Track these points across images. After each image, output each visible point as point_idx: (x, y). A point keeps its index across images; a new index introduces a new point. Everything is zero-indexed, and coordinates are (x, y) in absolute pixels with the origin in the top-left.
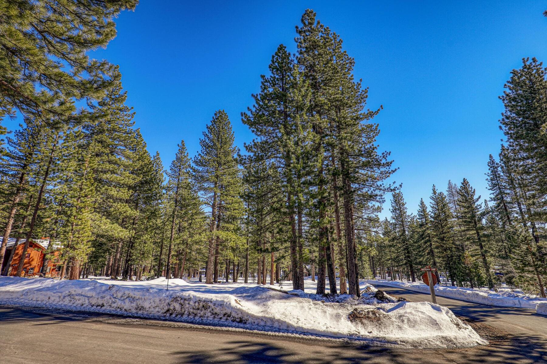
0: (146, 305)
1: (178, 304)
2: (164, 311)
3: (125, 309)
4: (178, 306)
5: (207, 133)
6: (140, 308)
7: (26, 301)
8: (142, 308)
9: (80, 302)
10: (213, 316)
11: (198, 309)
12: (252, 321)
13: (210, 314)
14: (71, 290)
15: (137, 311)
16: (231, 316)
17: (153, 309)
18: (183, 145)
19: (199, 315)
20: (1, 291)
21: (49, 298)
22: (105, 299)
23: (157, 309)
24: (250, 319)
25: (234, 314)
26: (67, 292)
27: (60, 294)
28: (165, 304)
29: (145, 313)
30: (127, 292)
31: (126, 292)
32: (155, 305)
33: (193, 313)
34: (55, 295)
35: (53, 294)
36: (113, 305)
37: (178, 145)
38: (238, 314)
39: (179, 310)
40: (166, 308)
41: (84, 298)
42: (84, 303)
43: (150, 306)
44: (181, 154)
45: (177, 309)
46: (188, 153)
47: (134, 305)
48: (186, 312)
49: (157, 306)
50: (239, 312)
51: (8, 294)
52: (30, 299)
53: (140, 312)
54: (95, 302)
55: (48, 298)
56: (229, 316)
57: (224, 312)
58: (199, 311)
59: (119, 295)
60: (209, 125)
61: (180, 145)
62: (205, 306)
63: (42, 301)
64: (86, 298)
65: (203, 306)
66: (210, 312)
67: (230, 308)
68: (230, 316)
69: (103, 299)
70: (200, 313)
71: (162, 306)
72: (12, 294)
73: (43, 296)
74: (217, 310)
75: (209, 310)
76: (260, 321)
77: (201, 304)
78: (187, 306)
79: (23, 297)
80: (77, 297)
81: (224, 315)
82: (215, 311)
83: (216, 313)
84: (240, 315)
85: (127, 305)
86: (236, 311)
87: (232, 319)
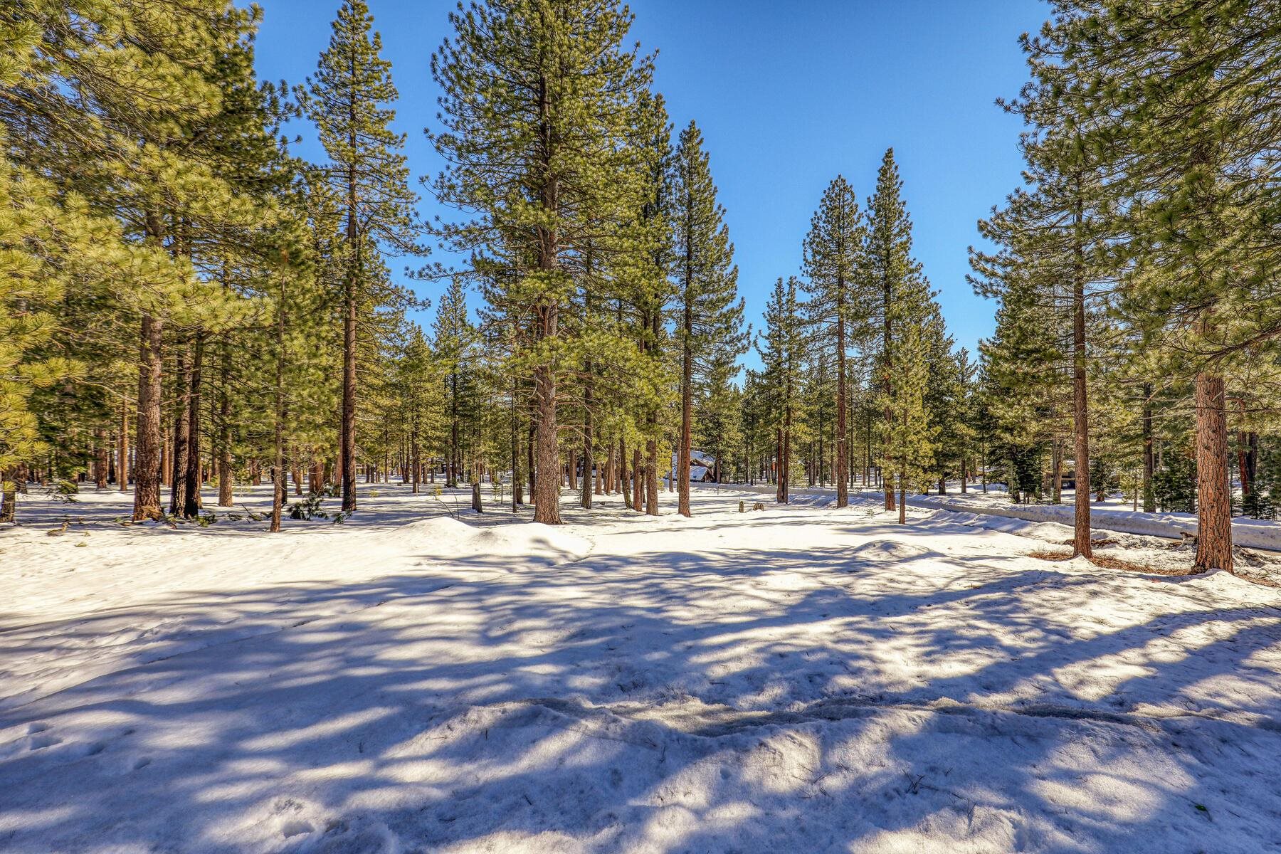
44: (353, 30)
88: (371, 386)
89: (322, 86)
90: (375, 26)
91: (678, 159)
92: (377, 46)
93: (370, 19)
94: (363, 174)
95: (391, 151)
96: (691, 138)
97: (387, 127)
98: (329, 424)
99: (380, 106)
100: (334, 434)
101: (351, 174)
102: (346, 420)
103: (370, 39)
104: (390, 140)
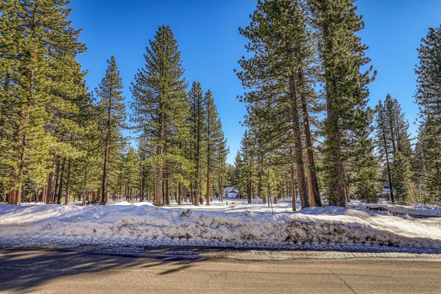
0: (256, 232)
1: (301, 230)
2: (284, 239)
3: (226, 240)
4: (301, 232)
5: (150, 49)
6: (247, 236)
7: (56, 237)
8: (250, 237)
9: (150, 233)
10: (352, 241)
11: (330, 234)
12: (405, 243)
13: (346, 239)
14: (125, 218)
15: (245, 240)
16: (377, 240)
17: (267, 237)
18: (113, 61)
19: (333, 240)
20: (2, 225)
21: (95, 231)
22: (189, 227)
23: (273, 237)
24: (402, 242)
25: (379, 237)
26: (120, 221)
27: (111, 225)
28: (283, 230)
29: (258, 242)
30: (217, 218)
31: (215, 218)
32: (270, 233)
33: (325, 239)
34: (102, 226)
35: (98, 225)
36: (205, 235)
37: (108, 61)
38: (385, 237)
39: (305, 235)
40: (286, 235)
41: (153, 228)
42: (156, 234)
43: (262, 233)
44: (112, 71)
45: (301, 235)
46: (118, 72)
47: (237, 233)
48: (315, 238)
49: (272, 234)
50: (386, 235)
51: (17, 228)
52: (61, 234)
53: (250, 242)
54: (175, 232)
55: (92, 231)
56: (373, 239)
57: (366, 235)
58: (331, 236)
59: (208, 222)
60: (152, 41)
61: (110, 61)
62: (337, 229)
63: (84, 235)
64: (158, 229)
65: (335, 230)
66: (346, 236)
67: (373, 231)
68: (375, 240)
69: (187, 228)
70: (333, 239)
71: (279, 232)
72: (23, 228)
73: (83, 229)
74: (357, 234)
75: (344, 234)
76: (415, 242)
77: (332, 228)
78: (314, 231)
79: (46, 231)
80: (142, 228)
81: (367, 238)
82: (353, 235)
83: (355, 238)
84: (388, 238)
85: (226, 234)
86: (382, 233)
87: (379, 242)
88: (114, 167)
89: (103, 86)
90: (118, 69)
91: (205, 100)
92: (118, 74)
93: (117, 68)
94: (113, 108)
95: (121, 102)
96: (208, 94)
97: (120, 95)
98: (99, 179)
99: (118, 90)
100: (100, 182)
101: (109, 109)
102: (104, 178)
103: (116, 72)
104: (121, 99)
